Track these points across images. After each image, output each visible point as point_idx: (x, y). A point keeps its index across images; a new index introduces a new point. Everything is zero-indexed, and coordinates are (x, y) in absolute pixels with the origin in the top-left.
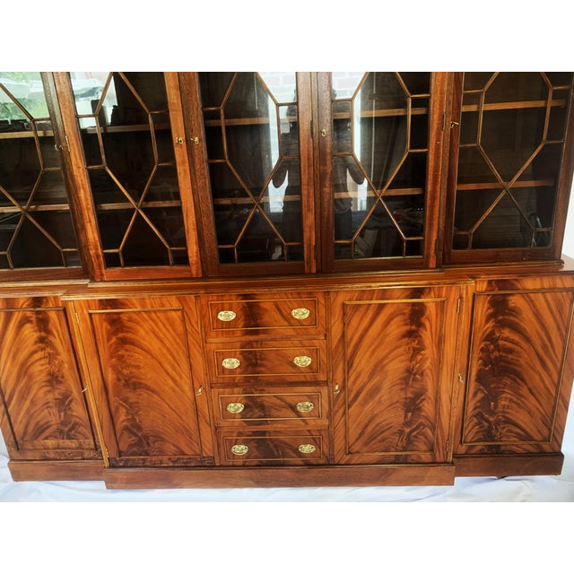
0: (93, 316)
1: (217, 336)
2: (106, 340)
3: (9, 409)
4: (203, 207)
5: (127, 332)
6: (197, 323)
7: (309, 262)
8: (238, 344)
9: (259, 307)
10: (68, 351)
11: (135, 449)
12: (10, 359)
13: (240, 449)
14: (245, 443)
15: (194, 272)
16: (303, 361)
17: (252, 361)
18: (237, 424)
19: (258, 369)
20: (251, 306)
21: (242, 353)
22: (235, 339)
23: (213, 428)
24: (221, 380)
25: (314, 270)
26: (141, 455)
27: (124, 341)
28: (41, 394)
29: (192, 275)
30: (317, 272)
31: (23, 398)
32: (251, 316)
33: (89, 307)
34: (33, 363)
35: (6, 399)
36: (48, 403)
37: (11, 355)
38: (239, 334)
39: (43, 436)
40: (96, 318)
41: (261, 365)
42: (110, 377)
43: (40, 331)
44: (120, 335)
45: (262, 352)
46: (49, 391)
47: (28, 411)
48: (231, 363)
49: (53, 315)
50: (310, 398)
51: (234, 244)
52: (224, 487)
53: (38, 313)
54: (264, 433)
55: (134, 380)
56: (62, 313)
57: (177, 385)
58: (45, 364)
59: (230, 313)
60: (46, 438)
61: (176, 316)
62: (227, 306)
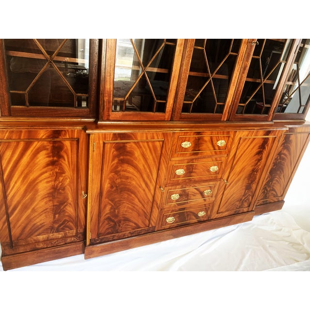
0: (106, 145)
1: (178, 156)
2: (110, 161)
3: (10, 219)
4: (183, 76)
5: (126, 155)
6: (169, 149)
7: (225, 115)
8: (186, 161)
9: (203, 140)
10: (73, 170)
11: (110, 230)
12: (21, 179)
13: (170, 220)
14: (174, 215)
15: (167, 117)
16: (214, 168)
17: (190, 170)
18: (172, 206)
19: (192, 174)
20: (199, 139)
21: (187, 166)
22: (185, 158)
23: (160, 209)
24: (172, 182)
25: (225, 120)
26: (113, 233)
27: (122, 162)
28: (43, 203)
29: (165, 119)
30: (227, 120)
31: (25, 208)
32: (198, 144)
33: (105, 139)
34: (41, 181)
35: (10, 211)
36: (46, 209)
37: (23, 176)
38: (188, 155)
39: (36, 234)
40: (108, 146)
41: (194, 172)
42: (107, 186)
43: (53, 157)
44: (122, 157)
45: (196, 165)
46: (50, 200)
47: (28, 217)
48: (180, 172)
49: (67, 144)
50: (211, 188)
51: (192, 101)
52: (157, 242)
53: (54, 142)
54: (184, 209)
55: (122, 186)
56: (75, 143)
57: (147, 187)
58: (51, 181)
59: (188, 143)
60: (39, 235)
61: (158, 144)
62: (187, 139)
